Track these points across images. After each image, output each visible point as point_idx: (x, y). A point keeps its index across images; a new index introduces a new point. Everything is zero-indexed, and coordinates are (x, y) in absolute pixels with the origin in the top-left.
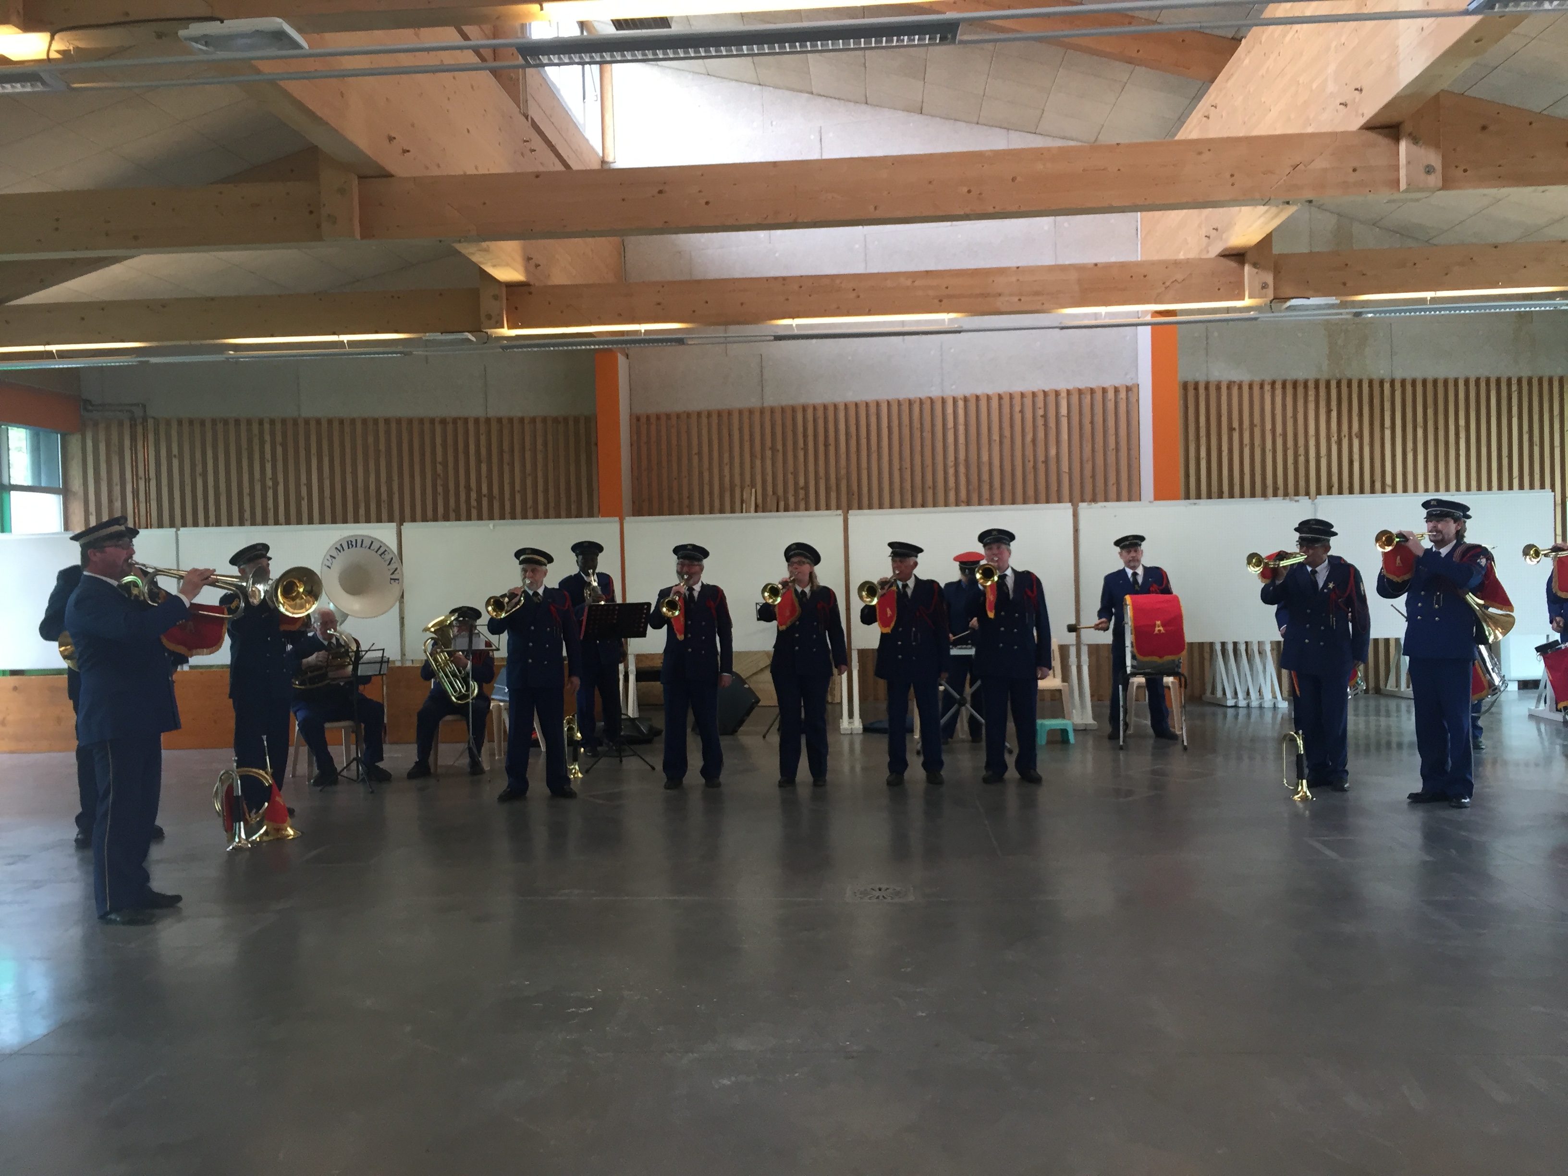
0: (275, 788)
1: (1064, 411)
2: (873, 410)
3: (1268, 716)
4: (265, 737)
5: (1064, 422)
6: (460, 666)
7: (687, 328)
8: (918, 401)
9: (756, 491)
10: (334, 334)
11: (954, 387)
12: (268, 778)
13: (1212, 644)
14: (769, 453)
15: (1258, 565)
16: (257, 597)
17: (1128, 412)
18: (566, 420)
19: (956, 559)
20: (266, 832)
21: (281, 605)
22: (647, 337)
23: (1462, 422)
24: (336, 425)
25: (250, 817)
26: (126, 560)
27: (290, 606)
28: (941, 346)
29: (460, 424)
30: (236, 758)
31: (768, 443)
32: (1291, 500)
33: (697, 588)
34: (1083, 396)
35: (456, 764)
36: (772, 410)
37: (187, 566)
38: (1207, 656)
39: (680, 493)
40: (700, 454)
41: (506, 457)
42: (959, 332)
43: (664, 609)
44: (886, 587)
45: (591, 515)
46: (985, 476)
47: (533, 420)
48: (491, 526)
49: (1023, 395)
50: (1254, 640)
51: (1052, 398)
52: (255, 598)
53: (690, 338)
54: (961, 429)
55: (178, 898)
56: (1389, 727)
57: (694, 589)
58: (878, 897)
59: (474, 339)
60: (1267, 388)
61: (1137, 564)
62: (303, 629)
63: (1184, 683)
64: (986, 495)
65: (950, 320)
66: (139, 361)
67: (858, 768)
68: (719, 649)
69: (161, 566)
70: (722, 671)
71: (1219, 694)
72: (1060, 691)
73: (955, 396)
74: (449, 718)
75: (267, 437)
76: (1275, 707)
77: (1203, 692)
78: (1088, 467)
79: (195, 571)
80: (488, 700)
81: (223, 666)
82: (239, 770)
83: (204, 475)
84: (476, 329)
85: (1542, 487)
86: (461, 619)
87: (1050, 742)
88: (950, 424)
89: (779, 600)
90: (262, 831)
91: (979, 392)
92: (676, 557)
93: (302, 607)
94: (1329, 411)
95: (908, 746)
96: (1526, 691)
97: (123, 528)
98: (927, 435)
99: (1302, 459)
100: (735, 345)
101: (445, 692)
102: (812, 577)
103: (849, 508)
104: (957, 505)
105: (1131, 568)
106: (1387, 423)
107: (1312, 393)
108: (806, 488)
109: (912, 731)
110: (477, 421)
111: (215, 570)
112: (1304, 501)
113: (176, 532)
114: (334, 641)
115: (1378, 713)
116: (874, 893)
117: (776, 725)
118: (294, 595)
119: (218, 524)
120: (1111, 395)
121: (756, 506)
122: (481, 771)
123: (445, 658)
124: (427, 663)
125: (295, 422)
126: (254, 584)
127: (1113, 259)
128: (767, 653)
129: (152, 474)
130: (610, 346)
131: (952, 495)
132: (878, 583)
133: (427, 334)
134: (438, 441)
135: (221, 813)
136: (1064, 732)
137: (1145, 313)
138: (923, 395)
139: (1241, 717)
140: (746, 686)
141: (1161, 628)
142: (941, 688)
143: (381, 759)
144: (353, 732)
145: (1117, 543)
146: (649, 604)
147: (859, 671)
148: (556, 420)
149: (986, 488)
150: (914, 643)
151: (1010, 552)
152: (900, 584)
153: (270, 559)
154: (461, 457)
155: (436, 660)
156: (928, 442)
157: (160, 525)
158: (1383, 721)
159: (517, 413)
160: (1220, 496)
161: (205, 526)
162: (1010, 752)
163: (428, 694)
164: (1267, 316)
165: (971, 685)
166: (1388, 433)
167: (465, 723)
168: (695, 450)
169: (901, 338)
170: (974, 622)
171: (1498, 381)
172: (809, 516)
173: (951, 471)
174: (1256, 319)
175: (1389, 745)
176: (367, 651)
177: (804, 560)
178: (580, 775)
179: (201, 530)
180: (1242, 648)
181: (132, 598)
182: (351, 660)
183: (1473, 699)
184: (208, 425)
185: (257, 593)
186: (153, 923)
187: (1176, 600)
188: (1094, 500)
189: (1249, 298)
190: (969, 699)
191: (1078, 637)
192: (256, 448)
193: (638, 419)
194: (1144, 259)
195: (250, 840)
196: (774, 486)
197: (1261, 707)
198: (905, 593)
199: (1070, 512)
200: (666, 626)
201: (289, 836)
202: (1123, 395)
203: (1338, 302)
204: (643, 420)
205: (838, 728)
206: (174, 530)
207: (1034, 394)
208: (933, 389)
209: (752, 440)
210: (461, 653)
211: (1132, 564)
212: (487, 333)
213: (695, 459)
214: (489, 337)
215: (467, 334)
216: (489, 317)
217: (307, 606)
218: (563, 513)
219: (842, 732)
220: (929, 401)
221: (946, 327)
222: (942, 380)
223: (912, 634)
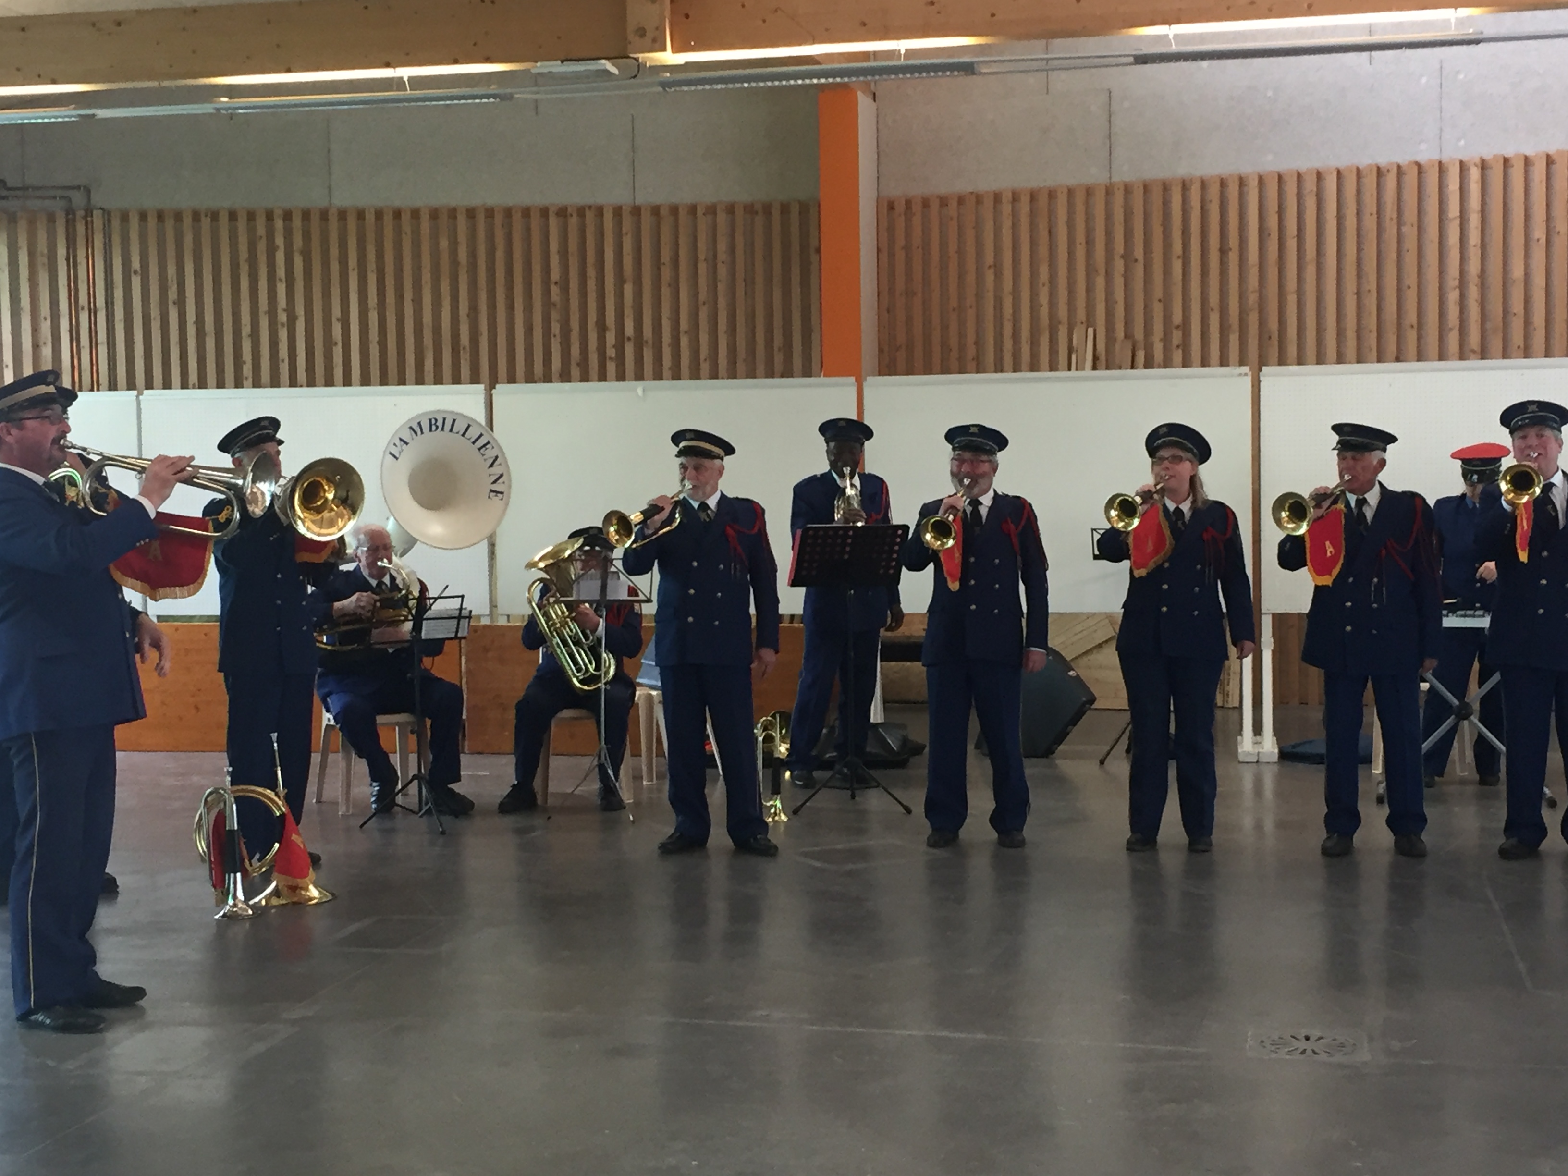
0: (290, 818)
2: (1310, 185)
4: (274, 736)
6: (587, 627)
7: (980, 45)
8: (1395, 170)
9: (1095, 331)
10: (388, 65)
11: (1462, 144)
12: (280, 803)
14: (1119, 265)
16: (260, 503)
18: (767, 209)
19: (1454, 456)
20: (276, 893)
21: (299, 522)
22: (911, 62)
24: (388, 219)
25: (251, 865)
26: (56, 441)
27: (313, 522)
28: (1442, 68)
29: (590, 216)
30: (231, 769)
31: (1119, 247)
33: (986, 500)
35: (576, 792)
36: (1128, 189)
37: (151, 453)
39: (962, 335)
40: (997, 268)
41: (666, 273)
42: (1477, 42)
43: (928, 537)
44: (1326, 504)
45: (807, 373)
46: (1517, 306)
47: (711, 210)
48: (640, 391)
52: (257, 504)
53: (982, 62)
54: (1474, 220)
55: (139, 993)
57: (981, 504)
58: (1304, 1052)
59: (615, 70)
62: (332, 560)
64: (1517, 337)
65: (1461, 21)
66: (80, 116)
67: (1269, 825)
68: (1025, 608)
69: (111, 451)
70: (1029, 645)
73: (1465, 159)
74: (566, 713)
75: (280, 241)
79: (162, 459)
80: (632, 686)
81: (209, 618)
82: (236, 788)
83: (181, 303)
84: (620, 55)
86: (587, 548)
88: (1454, 210)
89: (1136, 522)
90: (269, 890)
91: (1509, 152)
92: (950, 447)
93: (332, 523)
95: (1362, 786)
97: (51, 389)
98: (1410, 232)
100: (1064, 75)
101: (560, 671)
102: (1194, 483)
103: (1263, 362)
104: (1462, 357)
108: (1185, 327)
109: (1368, 760)
110: (618, 211)
111: (192, 458)
113: (137, 397)
114: (387, 580)
116: (1296, 1043)
117: (1124, 743)
118: (319, 503)
119: (202, 384)
121: (1095, 358)
122: (619, 805)
123: (563, 613)
124: (532, 621)
125: (324, 215)
126: (254, 481)
128: (1109, 617)
129: (101, 302)
130: (846, 79)
132: (1311, 495)
133: (539, 64)
134: (554, 246)
135: (207, 858)
138: (1404, 158)
140: (1071, 673)
142: (1425, 686)
143: (457, 778)
144: (412, 732)
146: (906, 528)
147: (1273, 652)
148: (750, 209)
149: (1517, 327)
150: (1375, 605)
152: (1352, 499)
153: (280, 442)
154: (591, 272)
155: (546, 615)
156: (1411, 243)
157: (113, 386)
159: (684, 197)
161: (182, 388)
162: (1552, 804)
163: (533, 673)
165: (1481, 684)
167: (593, 721)
168: (989, 259)
169: (1365, 54)
170: (1489, 568)
172: (1188, 377)
173: (1453, 296)
176: (436, 599)
177: (1181, 453)
178: (784, 817)
179: (176, 394)
181: (67, 504)
182: (410, 612)
184: (187, 221)
185: (260, 498)
186: (101, 1031)
190: (1476, 706)
192: (262, 259)
193: (891, 207)
195: (251, 902)
196: (1128, 323)
198: (1362, 515)
200: (931, 566)
201: (311, 899)
204: (900, 208)
205: (1233, 752)
206: (135, 393)
208: (1423, 147)
209: (1090, 242)
210: (587, 605)
212: (637, 60)
213: (990, 276)
214: (640, 66)
215: (603, 61)
216: (641, 32)
217: (340, 523)
218: (761, 368)
219: (1241, 758)
220: (1416, 169)
221: (1452, 33)
222: (1441, 130)
223: (1373, 589)
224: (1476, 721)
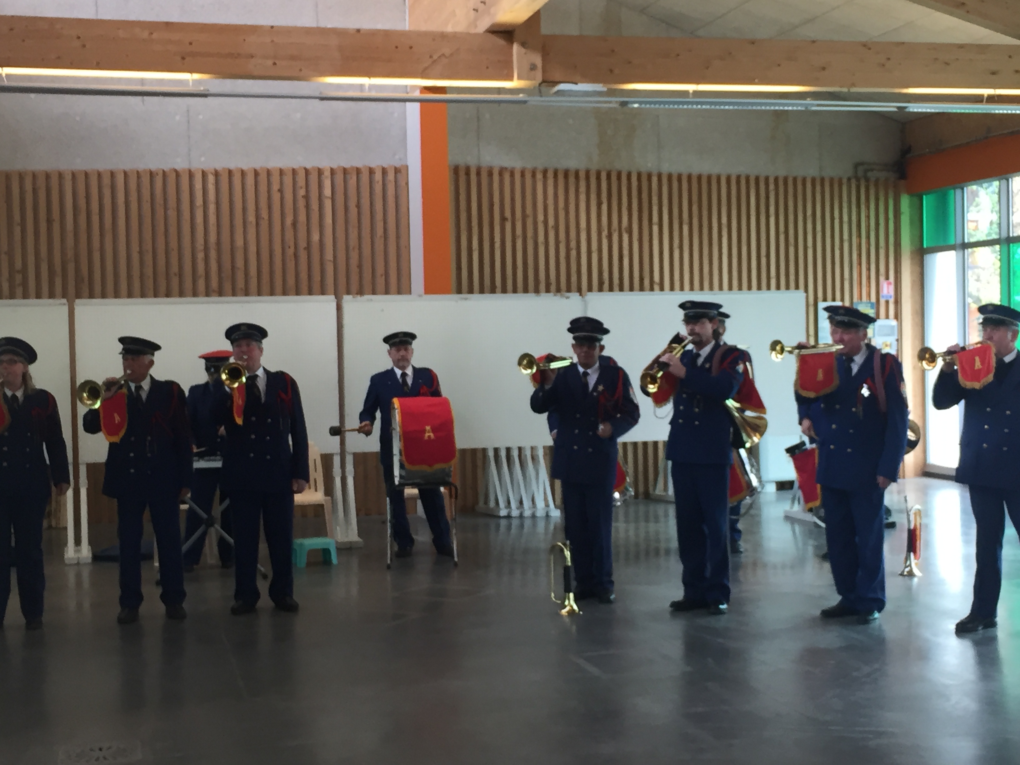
1: (327, 192)
2: (106, 180)
3: (541, 525)
5: (328, 204)
8: (161, 174)
11: (203, 159)
13: (484, 450)
15: (529, 366)
17: (397, 197)
19: (201, 358)
23: (724, 220)
28: (188, 111)
32: (562, 296)
34: (348, 177)
38: (479, 463)
42: (205, 96)
44: (114, 389)
46: (240, 263)
49: (281, 172)
50: (527, 445)
51: (314, 178)
54: (212, 208)
56: (657, 533)
60: (539, 176)
61: (406, 364)
63: (454, 495)
64: (240, 283)
65: (194, 81)
67: (87, 605)
71: (492, 504)
72: (322, 506)
73: (205, 169)
76: (547, 516)
77: (476, 502)
78: (354, 255)
85: (797, 287)
87: (309, 564)
88: (199, 201)
91: (232, 166)
94: (599, 204)
95: (144, 575)
96: (782, 492)
98: (172, 214)
99: (573, 253)
102: (26, 377)
103: (77, 296)
104: (207, 295)
105: (399, 368)
106: (655, 219)
107: (583, 184)
108: (24, 271)
112: (575, 297)
115: (647, 520)
116: (93, 753)
120: (378, 176)
127: (380, 26)
131: (201, 283)
132: (104, 383)
136: (326, 552)
137: (414, 87)
138: (167, 167)
139: (514, 530)
141: (432, 435)
142: (184, 507)
145: (387, 340)
147: (88, 489)
149: (240, 276)
150: (150, 455)
151: (261, 350)
152: (133, 386)
156: (173, 222)
158: (652, 527)
160: (493, 291)
162: (265, 577)
164: (535, 100)
165: (221, 502)
166: (655, 228)
169: (139, 98)
171: (757, 179)
172: (26, 306)
173: (200, 256)
174: (525, 102)
175: (657, 552)
177: (15, 357)
180: (515, 453)
183: (731, 503)
187: (446, 403)
188: (361, 292)
189: (519, 78)
190: (218, 518)
191: (342, 443)
194: (412, 29)
197: (534, 516)
198: (139, 396)
199: (333, 306)
202: (391, 176)
203: (605, 89)
205: (59, 558)
207: (294, 171)
208: (178, 159)
211: (401, 364)
219: (67, 562)
220: (174, 174)
221: (190, 89)
222: (190, 150)
223: (148, 444)
224: (219, 528)
